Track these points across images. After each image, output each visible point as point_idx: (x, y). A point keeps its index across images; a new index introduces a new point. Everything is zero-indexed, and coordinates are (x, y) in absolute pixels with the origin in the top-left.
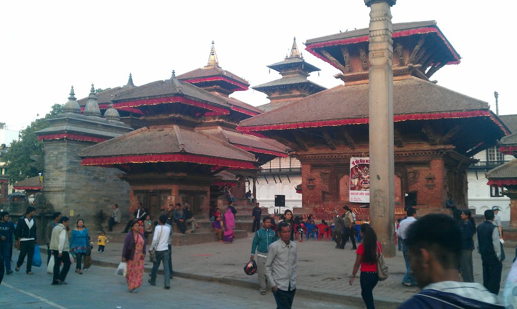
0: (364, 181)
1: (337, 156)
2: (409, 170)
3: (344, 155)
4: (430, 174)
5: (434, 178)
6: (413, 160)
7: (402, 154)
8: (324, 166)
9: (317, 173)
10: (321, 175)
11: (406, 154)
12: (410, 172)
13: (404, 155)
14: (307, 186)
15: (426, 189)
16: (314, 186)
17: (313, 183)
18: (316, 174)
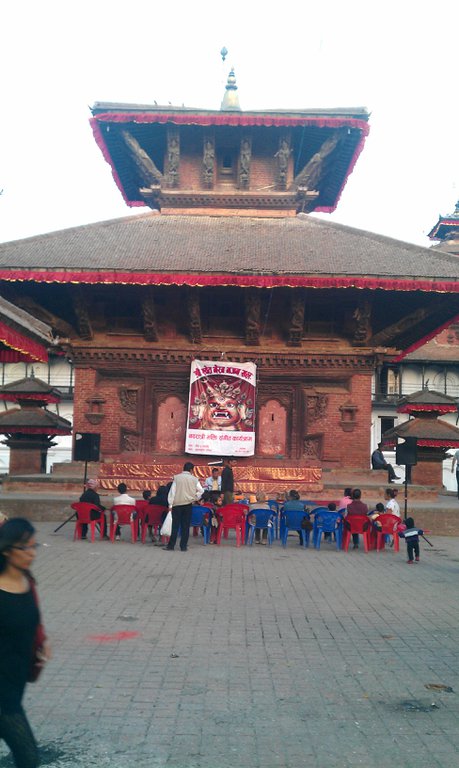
0: (219, 410)
1: (161, 355)
2: (308, 392)
3: (176, 354)
4: (349, 402)
5: (357, 410)
6: (317, 372)
7: (298, 361)
8: (130, 375)
9: (112, 390)
10: (120, 394)
11: (306, 361)
12: (310, 397)
13: (302, 362)
14: (87, 416)
15: (339, 431)
16: (103, 417)
17: (99, 411)
18: (109, 391)
